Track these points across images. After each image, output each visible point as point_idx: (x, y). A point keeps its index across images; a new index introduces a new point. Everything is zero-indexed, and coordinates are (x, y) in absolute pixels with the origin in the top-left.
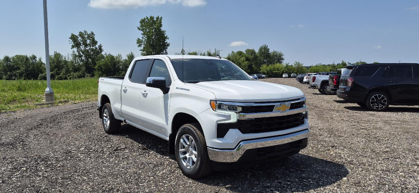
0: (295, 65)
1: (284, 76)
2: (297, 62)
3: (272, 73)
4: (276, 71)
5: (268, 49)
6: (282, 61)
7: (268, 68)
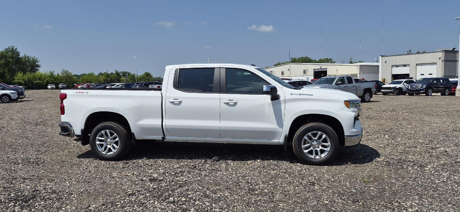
0: (63, 74)
1: (49, 87)
2: (64, 71)
3: (32, 84)
4: (38, 81)
5: (17, 52)
6: (38, 68)
7: (26, 77)
